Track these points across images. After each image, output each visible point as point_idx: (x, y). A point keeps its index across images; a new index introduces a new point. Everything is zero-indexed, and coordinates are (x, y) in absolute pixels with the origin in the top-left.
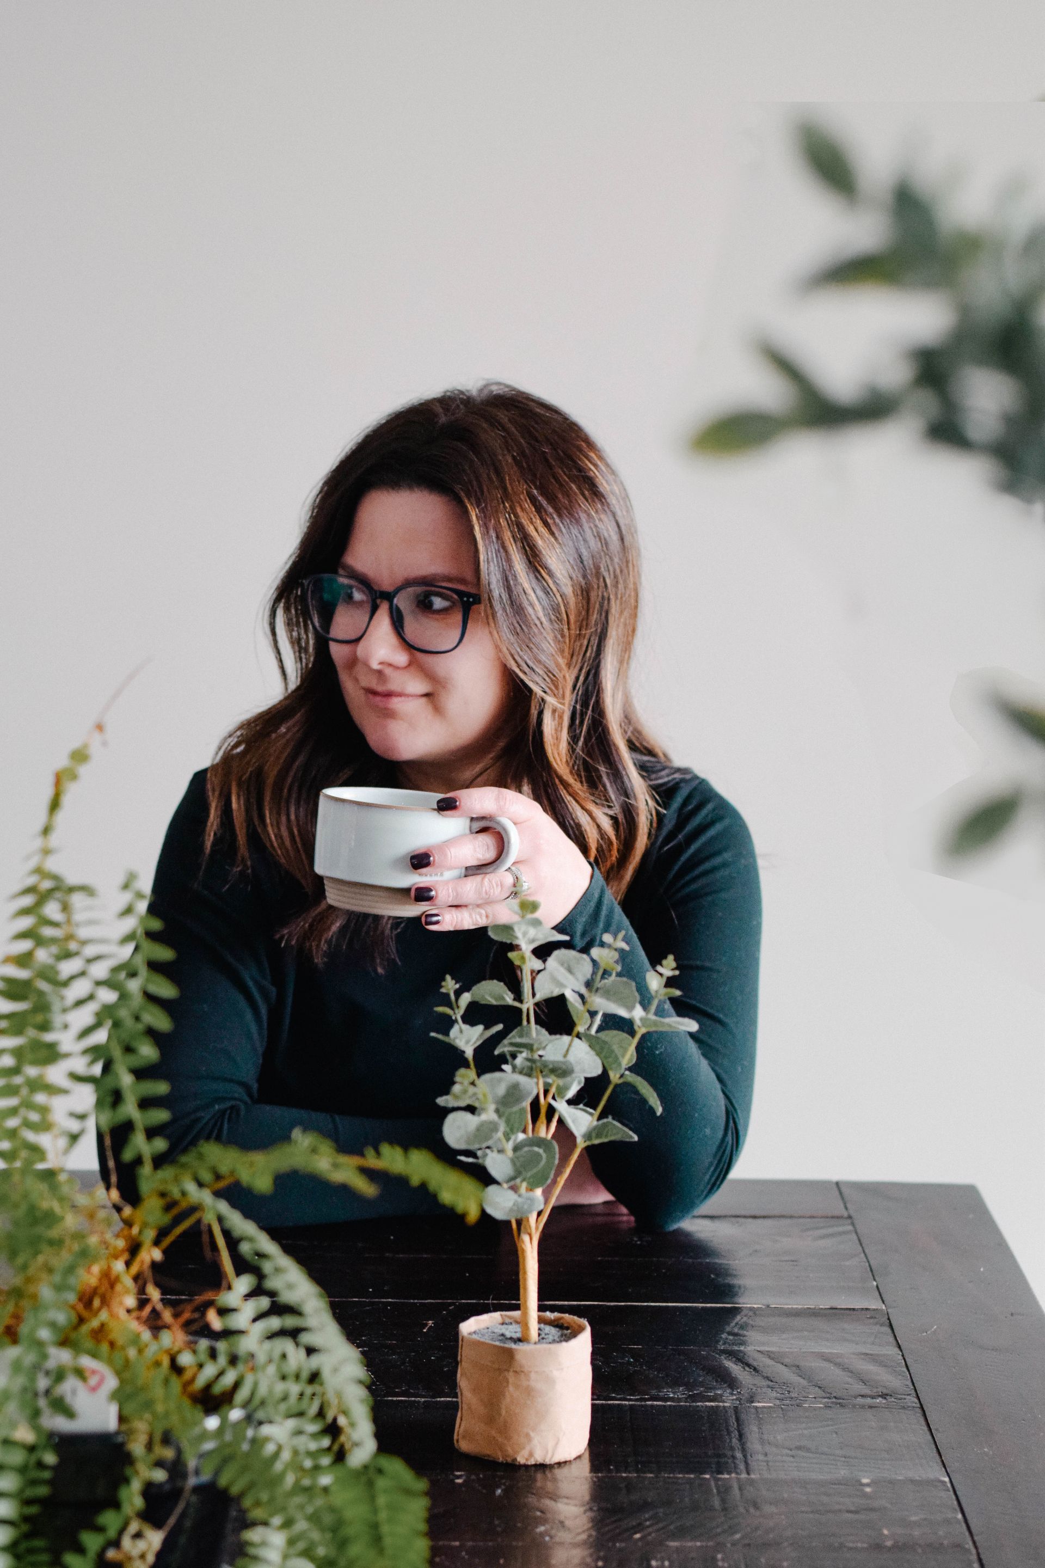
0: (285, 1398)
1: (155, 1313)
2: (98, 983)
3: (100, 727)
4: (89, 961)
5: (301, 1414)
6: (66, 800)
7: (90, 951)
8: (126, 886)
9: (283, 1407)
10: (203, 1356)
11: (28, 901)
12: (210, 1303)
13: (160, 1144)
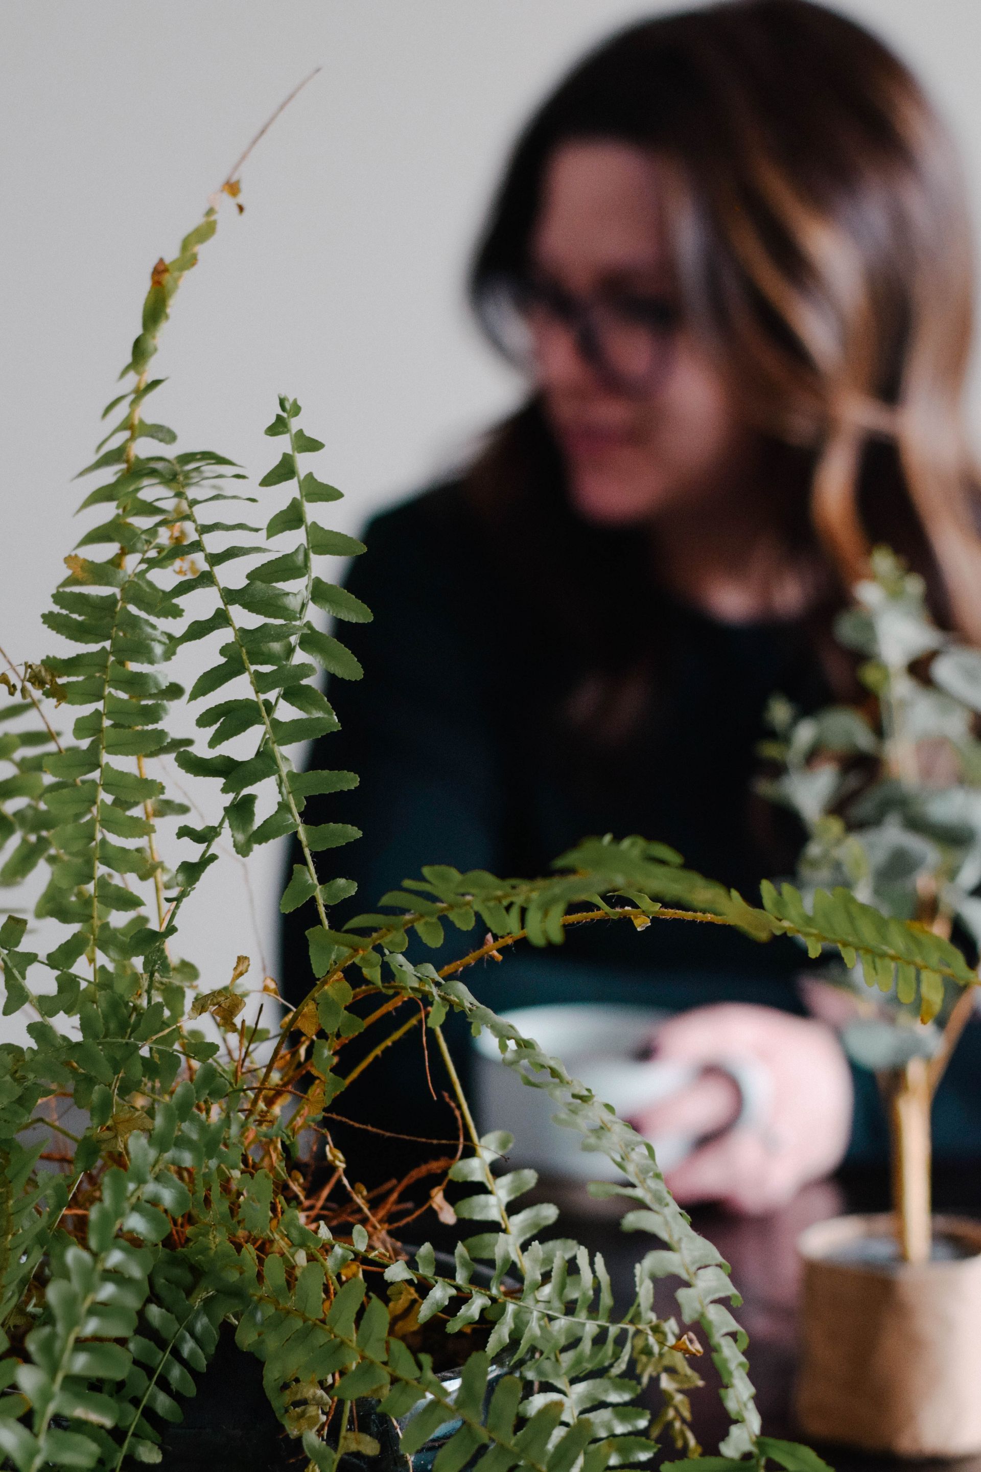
0: (574, 1343)
1: (340, 1196)
2: (230, 596)
3: (233, 188)
4: (216, 559)
5: (599, 1373)
6: (174, 306)
7: (215, 543)
8: (278, 427)
9: (567, 1358)
10: (427, 1271)
11: (108, 475)
12: (436, 1179)
13: (346, 887)
